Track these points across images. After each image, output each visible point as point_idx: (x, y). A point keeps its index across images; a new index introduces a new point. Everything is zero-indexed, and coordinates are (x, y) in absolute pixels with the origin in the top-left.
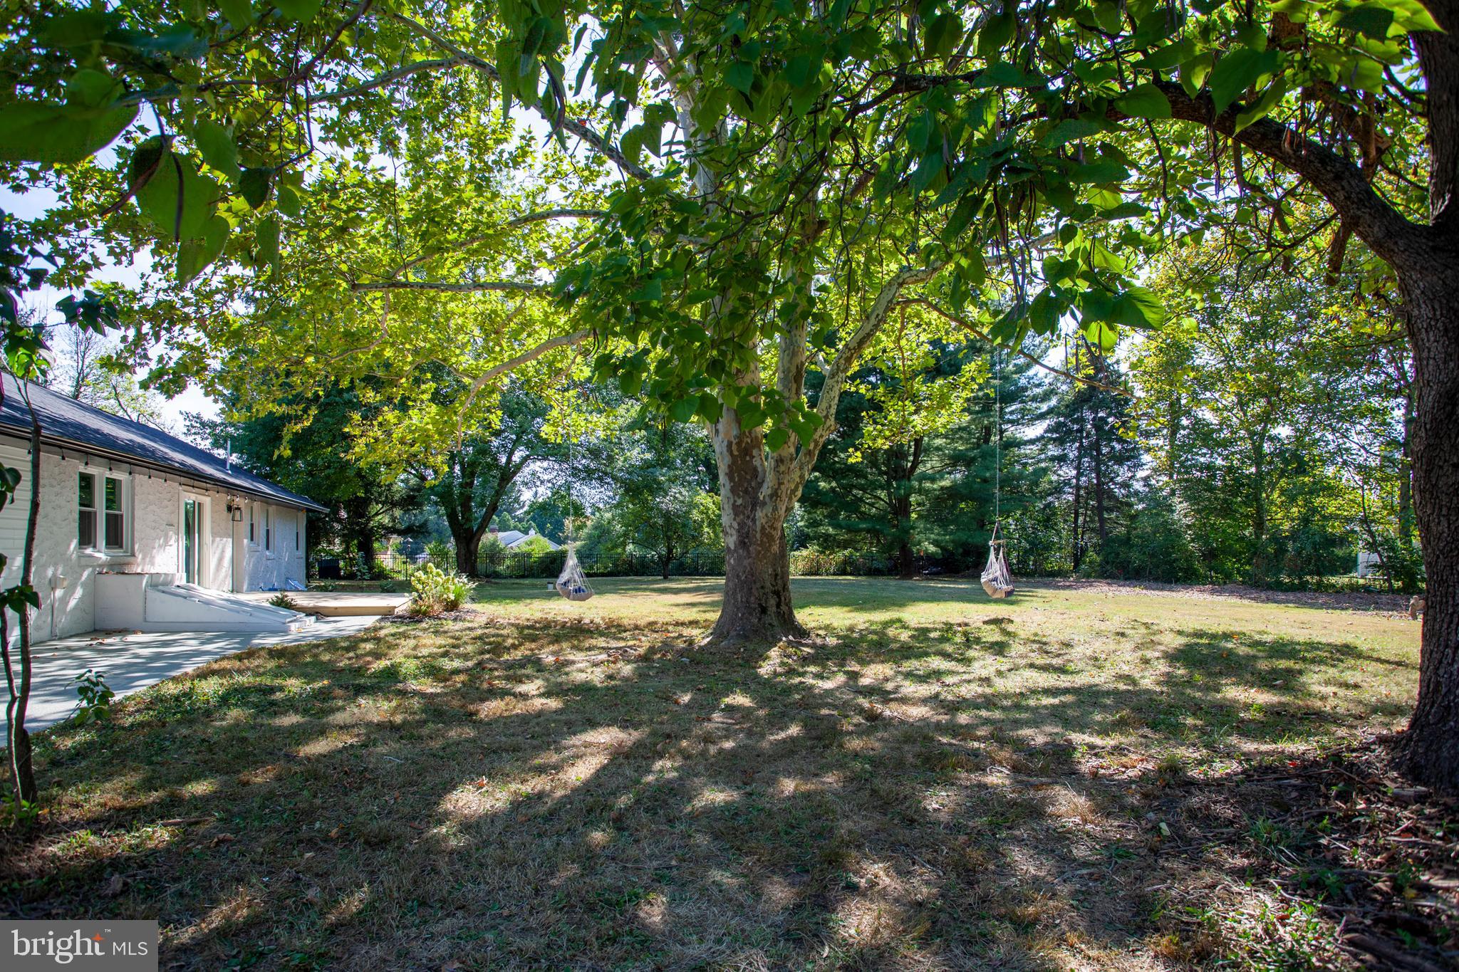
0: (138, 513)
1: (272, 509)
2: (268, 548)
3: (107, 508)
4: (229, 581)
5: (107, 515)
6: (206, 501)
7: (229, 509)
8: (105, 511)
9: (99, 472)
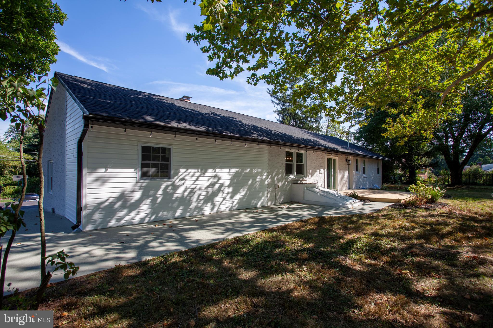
0: (308, 163)
1: (366, 160)
2: (364, 173)
3: (297, 162)
4: (347, 185)
5: (297, 164)
6: (337, 158)
7: (346, 160)
8: (296, 163)
9: (295, 151)
